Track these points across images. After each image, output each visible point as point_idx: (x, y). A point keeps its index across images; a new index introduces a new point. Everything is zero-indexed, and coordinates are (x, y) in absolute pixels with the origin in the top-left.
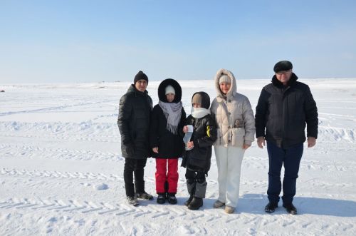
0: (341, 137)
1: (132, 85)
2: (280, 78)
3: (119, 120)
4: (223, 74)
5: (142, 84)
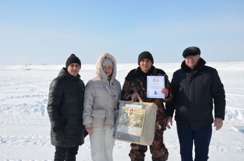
0: (234, 117)
1: (64, 68)
2: (188, 62)
3: (49, 105)
4: (107, 58)
5: (74, 68)
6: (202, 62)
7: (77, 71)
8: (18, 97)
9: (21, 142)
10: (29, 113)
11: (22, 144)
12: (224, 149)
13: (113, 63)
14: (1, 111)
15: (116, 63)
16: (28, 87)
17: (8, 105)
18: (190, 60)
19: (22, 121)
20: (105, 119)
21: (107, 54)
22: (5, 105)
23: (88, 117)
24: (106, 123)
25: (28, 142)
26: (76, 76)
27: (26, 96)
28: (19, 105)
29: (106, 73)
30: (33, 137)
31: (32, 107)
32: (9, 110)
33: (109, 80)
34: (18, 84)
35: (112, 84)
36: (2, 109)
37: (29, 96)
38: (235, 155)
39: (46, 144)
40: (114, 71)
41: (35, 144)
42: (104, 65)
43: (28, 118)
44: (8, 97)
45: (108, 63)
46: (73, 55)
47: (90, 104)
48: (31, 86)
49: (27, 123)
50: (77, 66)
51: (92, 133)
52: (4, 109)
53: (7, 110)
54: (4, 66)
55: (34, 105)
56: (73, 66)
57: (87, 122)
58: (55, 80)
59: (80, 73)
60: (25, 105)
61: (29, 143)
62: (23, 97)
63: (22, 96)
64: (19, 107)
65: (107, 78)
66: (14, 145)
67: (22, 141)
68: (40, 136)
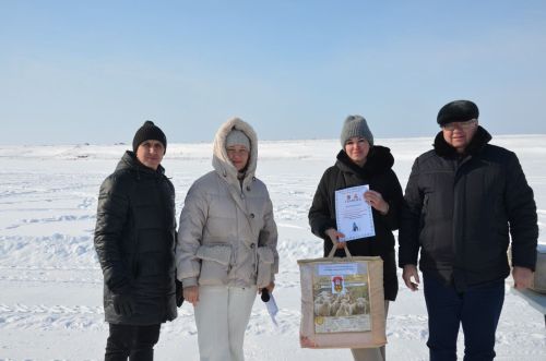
1: (128, 152)
2: (451, 137)
3: (97, 234)
4: (235, 129)
5: (152, 150)
6: (482, 135)
7: (157, 158)
8: (49, 220)
9: (38, 322)
10: (66, 255)
11: (40, 325)
12: (504, 337)
13: (250, 141)
14: (4, 252)
15: (256, 140)
16: (76, 197)
17: (20, 239)
18: (455, 131)
19: (48, 274)
20: (231, 267)
21: (237, 121)
22: (13, 238)
23: (188, 262)
24: (232, 276)
25: (53, 320)
26: (156, 167)
27: (67, 218)
28: (45, 239)
29: (234, 162)
30: (67, 310)
31: (75, 241)
32: (22, 250)
33: (241, 179)
34: (55, 190)
35: (248, 189)
36: (6, 248)
37: (73, 218)
38: (527, 352)
39: (93, 325)
40: (253, 158)
41: (68, 325)
42: (230, 144)
43: (65, 268)
44: (25, 221)
45: (238, 141)
46: (149, 124)
47: (193, 234)
48: (84, 194)
49: (58, 279)
50: (157, 146)
51: (198, 300)
52: (12, 246)
53: (18, 249)
54: (27, 149)
55: (78, 238)
56: (148, 146)
57: (186, 273)
58: (110, 177)
59: (163, 163)
60: (59, 237)
61: (54, 324)
62: (60, 219)
63: (57, 217)
64: (44, 243)
65: (236, 174)
66: (21, 329)
67: (41, 318)
68: (84, 309)
